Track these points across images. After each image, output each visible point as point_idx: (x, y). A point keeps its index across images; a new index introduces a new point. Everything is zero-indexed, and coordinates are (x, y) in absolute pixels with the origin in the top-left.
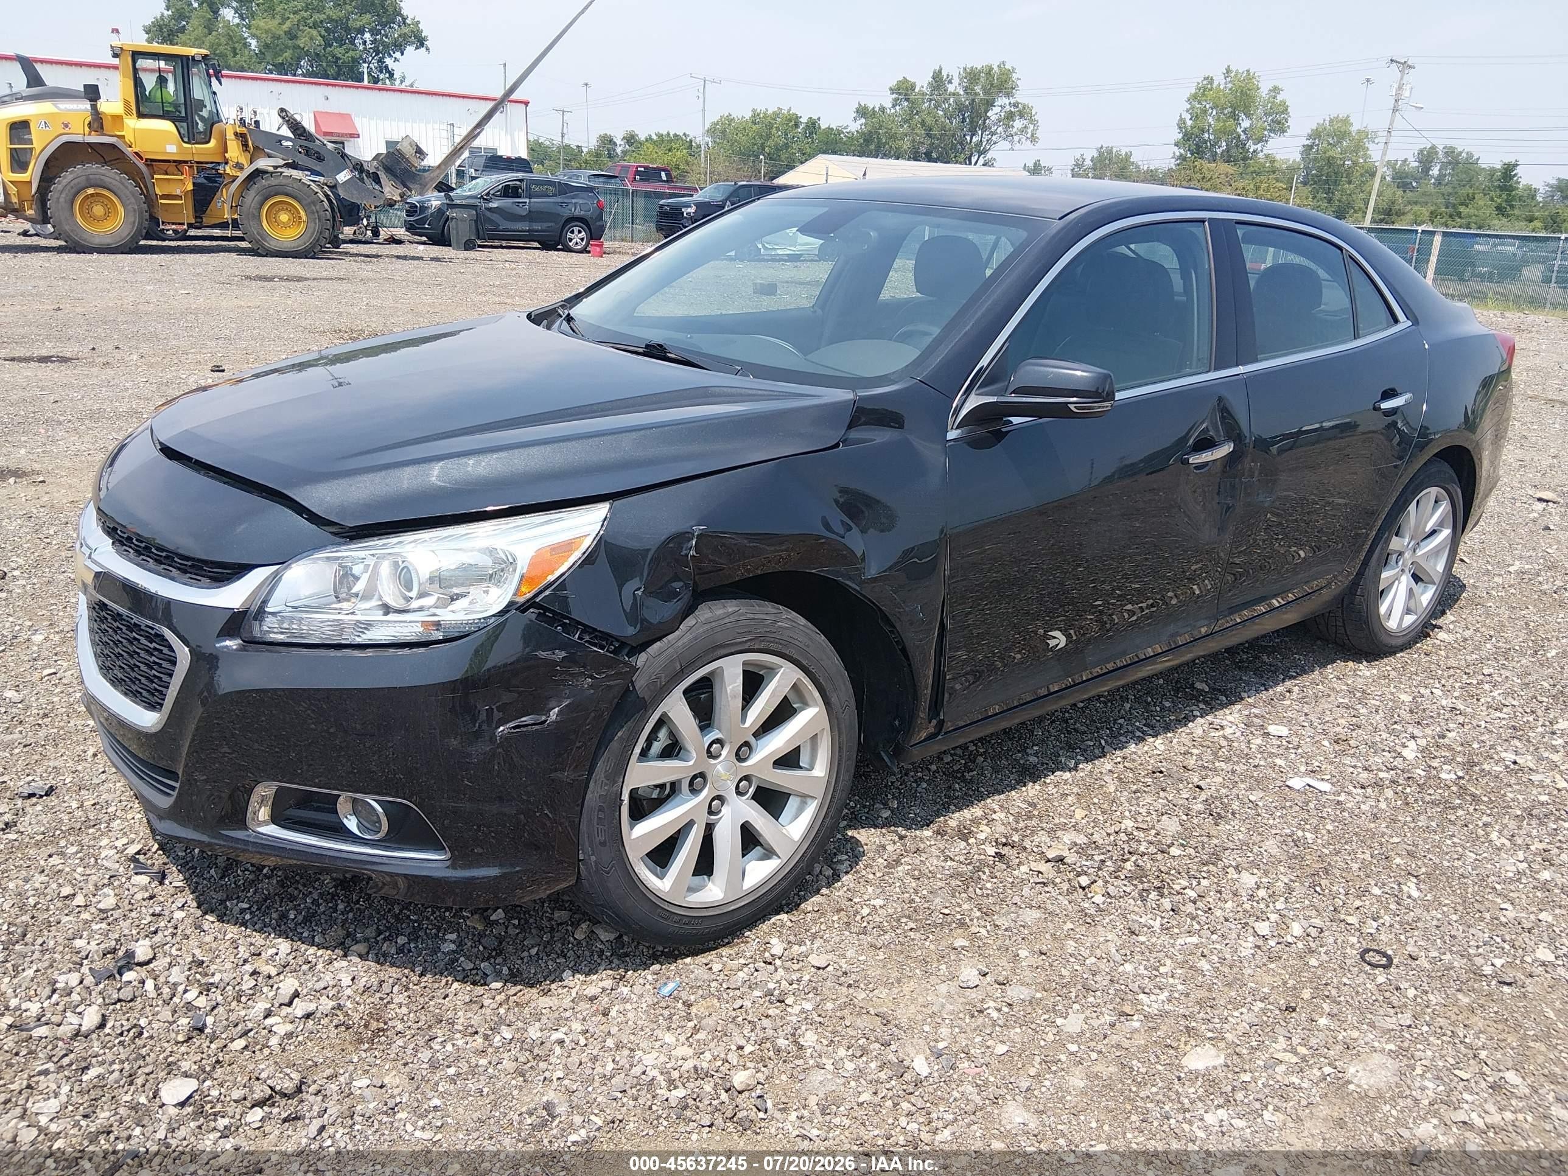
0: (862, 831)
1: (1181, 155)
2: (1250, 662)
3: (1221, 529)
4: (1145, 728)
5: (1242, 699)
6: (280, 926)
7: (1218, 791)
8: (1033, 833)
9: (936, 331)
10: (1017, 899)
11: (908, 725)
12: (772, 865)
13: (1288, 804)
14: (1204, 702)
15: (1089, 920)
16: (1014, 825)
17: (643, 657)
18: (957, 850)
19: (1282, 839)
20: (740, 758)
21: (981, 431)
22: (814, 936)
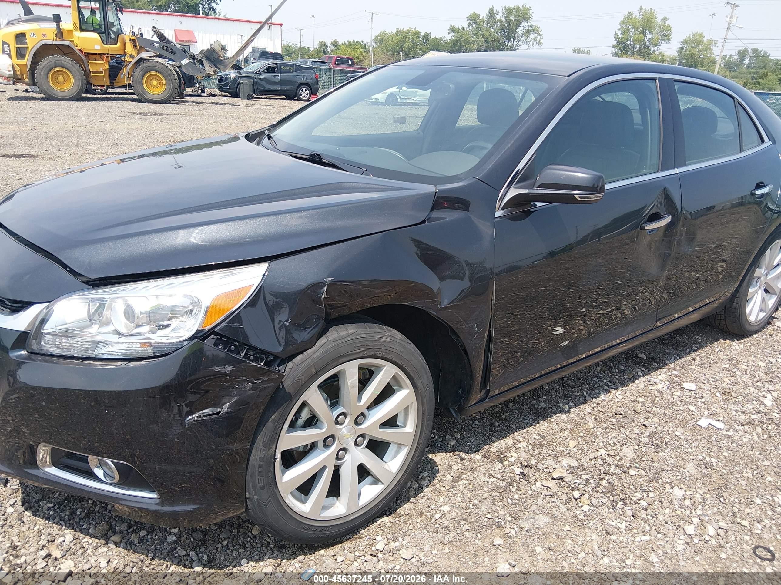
0: (438, 454)
1: (616, 52)
2: (670, 340)
3: (663, 268)
4: (610, 384)
5: (666, 365)
6: (70, 520)
7: (656, 428)
8: (543, 459)
9: (490, 146)
10: (534, 508)
11: (467, 393)
12: (378, 489)
13: (699, 437)
14: (644, 366)
15: (580, 524)
16: (532, 451)
17: (290, 365)
18: (497, 469)
19: (697, 463)
20: (357, 423)
21: (517, 211)
22: (405, 534)
